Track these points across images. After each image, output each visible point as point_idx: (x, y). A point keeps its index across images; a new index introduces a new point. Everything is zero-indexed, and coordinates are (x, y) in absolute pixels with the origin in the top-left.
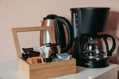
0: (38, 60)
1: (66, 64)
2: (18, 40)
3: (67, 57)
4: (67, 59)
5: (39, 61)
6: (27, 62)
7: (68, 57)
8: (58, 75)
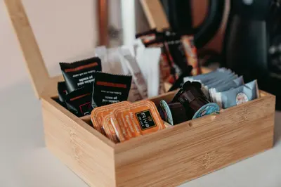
0: (139, 115)
1: (243, 118)
2: (28, 24)
3: (242, 91)
4: (243, 98)
5: (145, 120)
6: (89, 123)
7: (245, 89)
8: (214, 164)
